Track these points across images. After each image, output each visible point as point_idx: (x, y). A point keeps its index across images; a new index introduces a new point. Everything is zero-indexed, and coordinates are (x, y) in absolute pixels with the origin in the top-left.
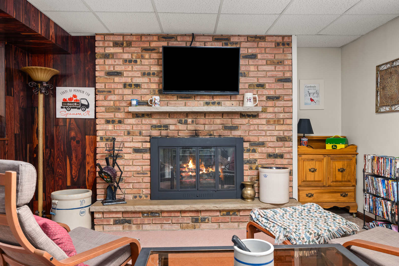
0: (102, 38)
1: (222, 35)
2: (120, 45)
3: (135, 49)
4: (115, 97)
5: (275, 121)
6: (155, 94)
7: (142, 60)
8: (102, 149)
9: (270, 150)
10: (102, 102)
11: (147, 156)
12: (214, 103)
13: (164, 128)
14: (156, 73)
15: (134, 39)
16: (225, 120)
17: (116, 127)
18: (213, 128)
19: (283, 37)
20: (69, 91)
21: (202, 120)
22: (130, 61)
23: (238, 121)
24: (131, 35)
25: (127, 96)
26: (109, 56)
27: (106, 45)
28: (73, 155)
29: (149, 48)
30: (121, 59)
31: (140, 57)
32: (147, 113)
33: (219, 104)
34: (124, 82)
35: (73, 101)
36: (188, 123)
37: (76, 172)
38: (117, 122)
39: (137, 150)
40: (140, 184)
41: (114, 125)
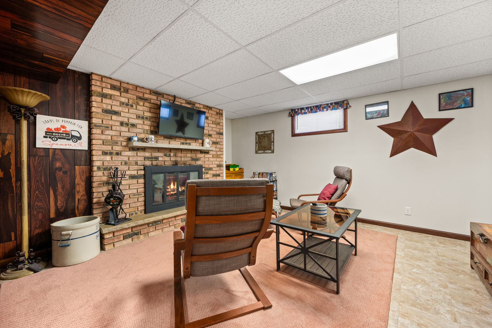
0: (99, 78)
1: (191, 101)
2: (118, 90)
3: (132, 96)
4: (112, 133)
5: (216, 156)
6: (147, 134)
7: (137, 106)
8: (99, 177)
9: (214, 172)
10: (100, 136)
11: (142, 181)
12: (186, 144)
13: (155, 160)
14: (148, 117)
15: (131, 87)
16: (192, 154)
17: (114, 158)
18: (186, 160)
19: (220, 110)
20: (55, 121)
21: (179, 154)
22: (127, 105)
23: (199, 155)
24: (128, 83)
25: (124, 132)
26: (107, 97)
27: (104, 86)
28: (59, 185)
29: (143, 98)
30: (118, 101)
31: (136, 103)
32: (141, 147)
33: (189, 144)
34: (121, 121)
35: (61, 132)
36: (171, 156)
37: (63, 202)
38: (115, 154)
39: (132, 177)
40: (136, 203)
41: (111, 156)
